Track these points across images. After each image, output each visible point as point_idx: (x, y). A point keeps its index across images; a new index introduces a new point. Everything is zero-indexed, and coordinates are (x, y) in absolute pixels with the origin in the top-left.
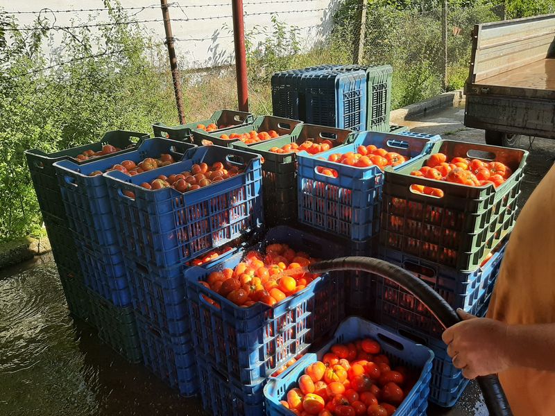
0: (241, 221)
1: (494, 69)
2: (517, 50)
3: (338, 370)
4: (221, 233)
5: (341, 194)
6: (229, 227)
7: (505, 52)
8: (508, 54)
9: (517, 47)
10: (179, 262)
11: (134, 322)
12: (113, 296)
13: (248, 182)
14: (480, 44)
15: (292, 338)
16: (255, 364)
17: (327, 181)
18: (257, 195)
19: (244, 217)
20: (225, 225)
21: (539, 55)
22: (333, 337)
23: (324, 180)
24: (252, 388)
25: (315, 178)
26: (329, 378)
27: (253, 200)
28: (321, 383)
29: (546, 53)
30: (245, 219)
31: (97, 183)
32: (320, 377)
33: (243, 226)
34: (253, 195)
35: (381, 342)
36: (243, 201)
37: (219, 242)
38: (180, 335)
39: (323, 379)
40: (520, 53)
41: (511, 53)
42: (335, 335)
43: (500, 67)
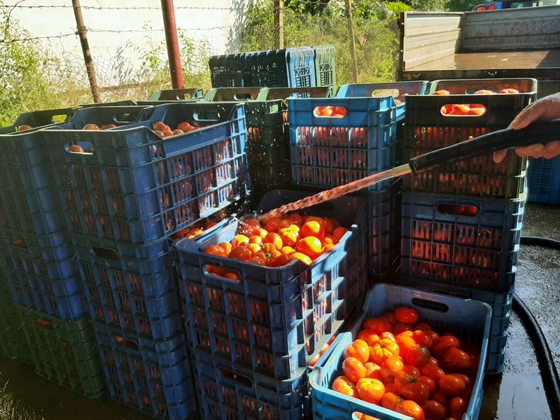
0: (228, 185)
1: (418, 59)
2: (433, 42)
3: (387, 344)
4: (207, 200)
5: (351, 136)
6: (216, 192)
7: (426, 42)
8: (427, 45)
9: (434, 39)
10: (163, 235)
11: (92, 339)
12: (60, 308)
13: (234, 134)
14: (407, 32)
15: (327, 312)
16: (294, 349)
17: (329, 124)
18: (243, 153)
19: (230, 180)
20: (212, 189)
21: (448, 50)
22: (362, 311)
23: (325, 123)
24: (291, 383)
25: (314, 123)
26: (378, 356)
27: (239, 159)
28: (371, 364)
29: (453, 49)
30: (233, 183)
31: (28, 144)
32: (366, 357)
33: (230, 194)
34: (239, 152)
35: (418, 308)
36: (229, 159)
37: (206, 211)
38: (169, 339)
39: (371, 360)
40: (436, 45)
41: (430, 45)
42: (364, 308)
43: (422, 57)
